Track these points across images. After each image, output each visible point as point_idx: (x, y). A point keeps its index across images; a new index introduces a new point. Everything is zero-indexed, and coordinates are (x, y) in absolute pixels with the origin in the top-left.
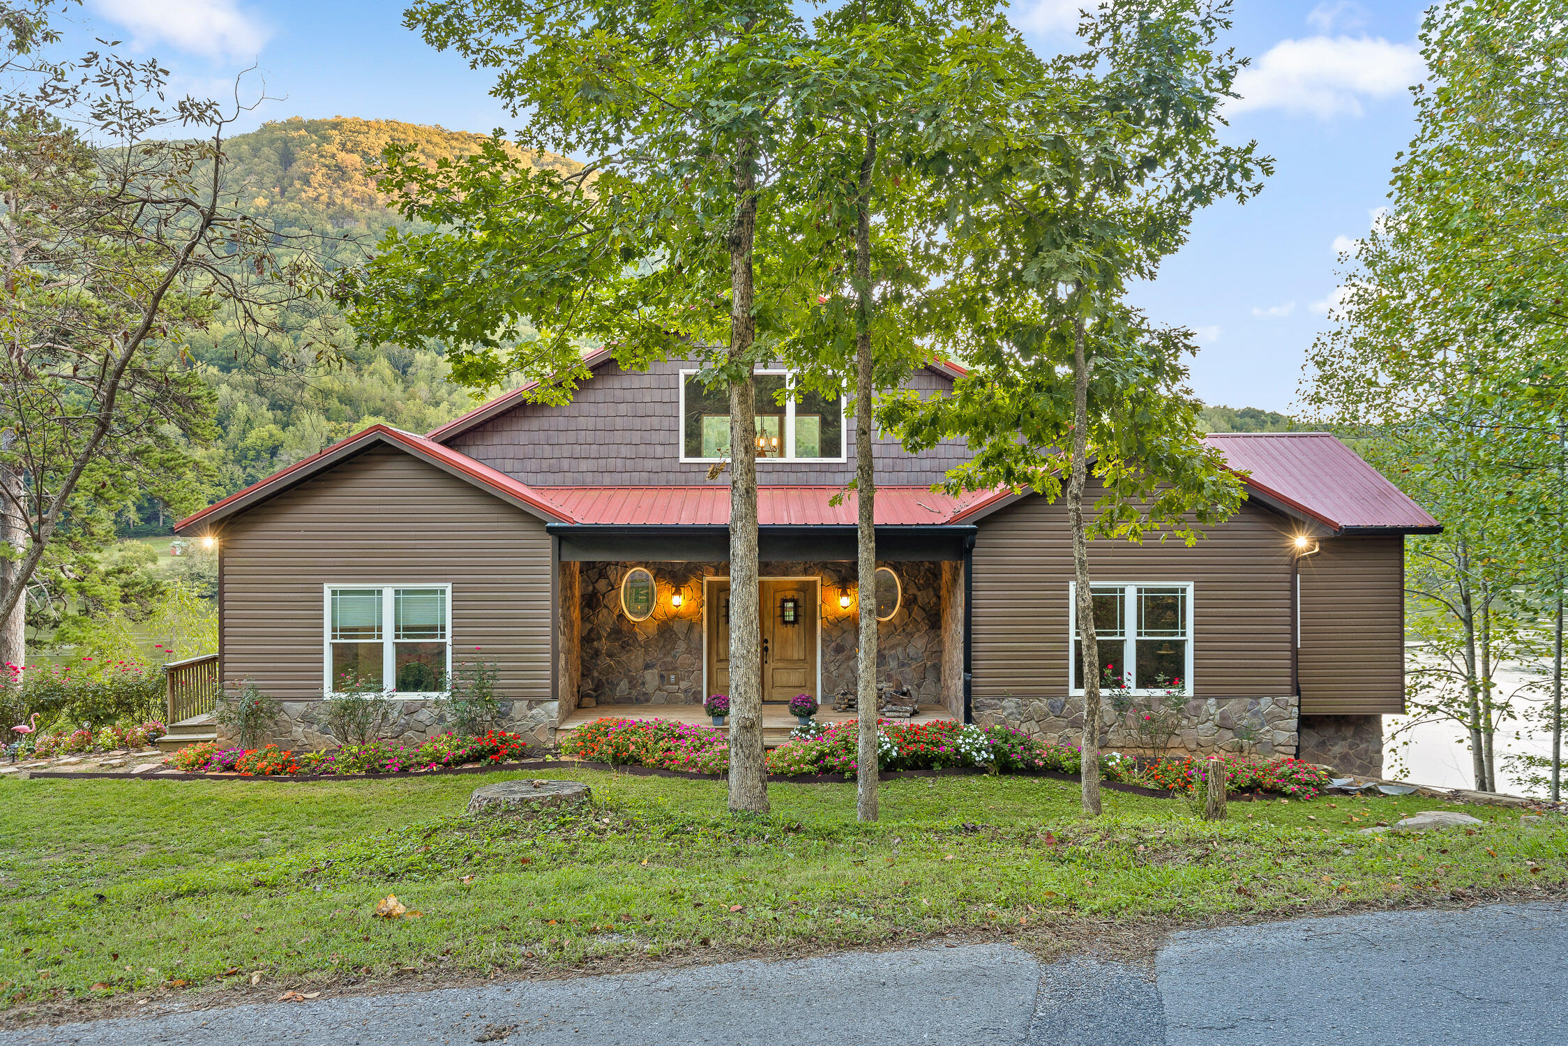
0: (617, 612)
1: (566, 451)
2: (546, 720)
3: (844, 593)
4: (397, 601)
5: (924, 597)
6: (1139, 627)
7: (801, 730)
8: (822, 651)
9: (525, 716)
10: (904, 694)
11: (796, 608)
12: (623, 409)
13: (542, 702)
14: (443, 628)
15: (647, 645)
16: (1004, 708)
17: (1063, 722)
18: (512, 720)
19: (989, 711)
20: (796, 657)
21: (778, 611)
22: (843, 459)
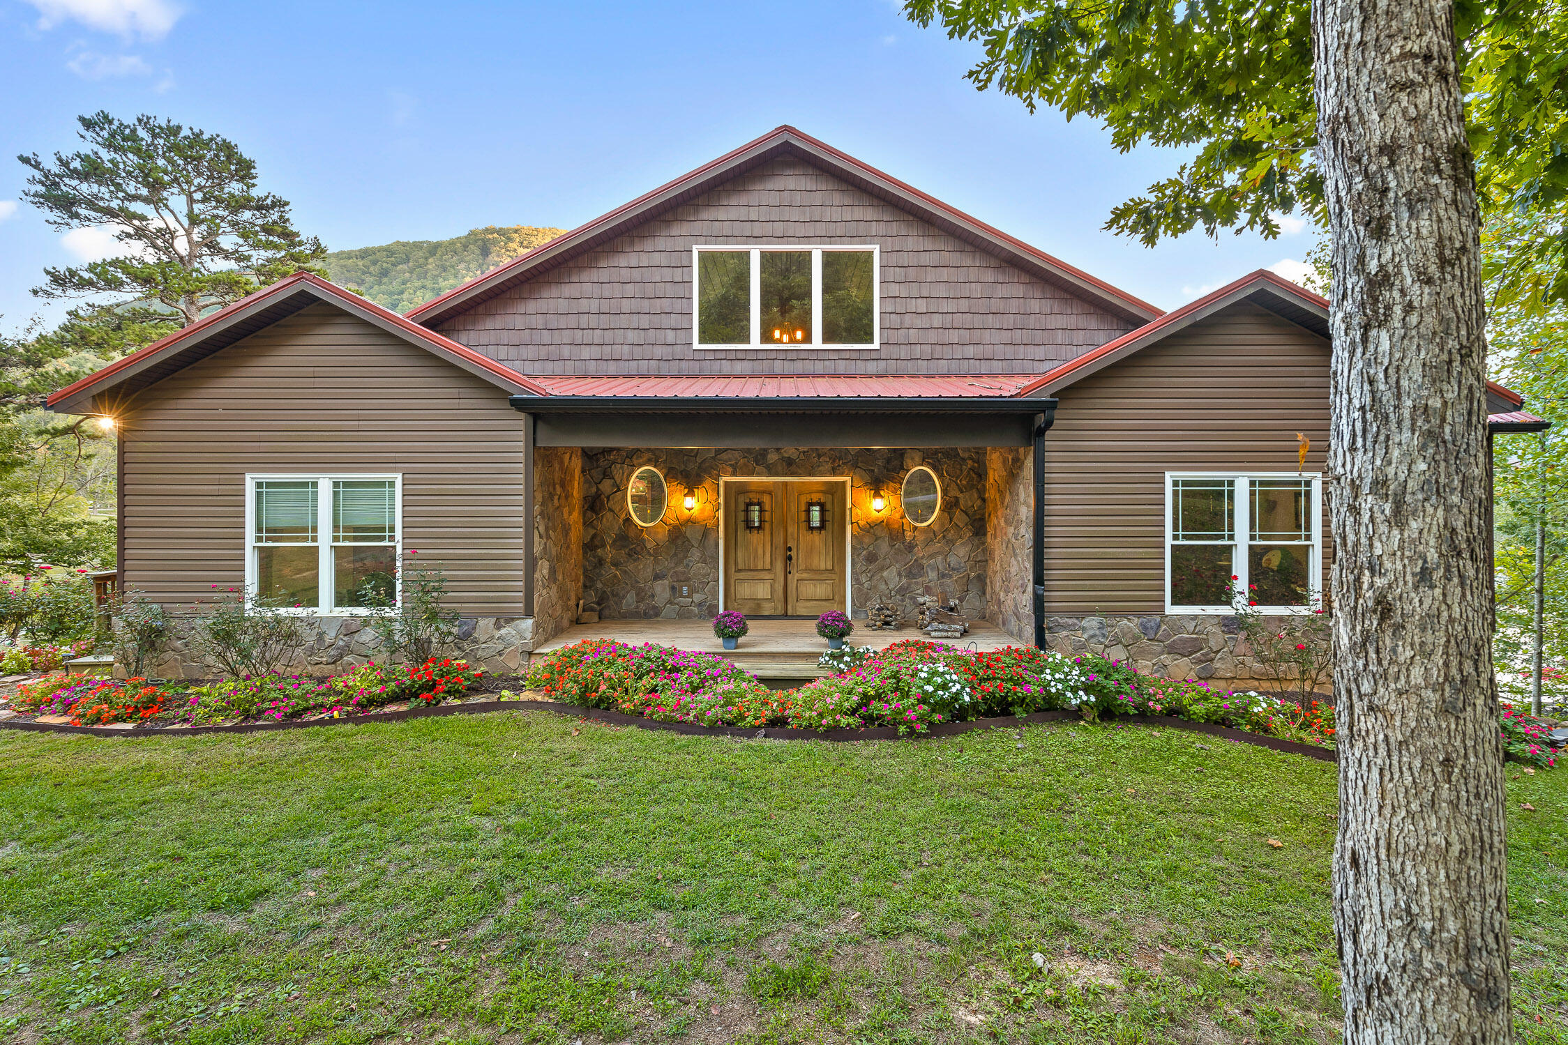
0: (623, 516)
1: (567, 336)
2: (518, 642)
3: (877, 495)
4: (336, 494)
5: (967, 500)
6: (1252, 527)
7: (833, 656)
8: (853, 560)
9: (492, 637)
10: (952, 609)
11: (822, 511)
12: (630, 289)
13: (513, 619)
14: (392, 529)
15: (656, 553)
16: (1084, 629)
17: (1157, 647)
18: (475, 641)
19: (1065, 633)
20: (823, 567)
21: (803, 516)
22: (876, 345)
